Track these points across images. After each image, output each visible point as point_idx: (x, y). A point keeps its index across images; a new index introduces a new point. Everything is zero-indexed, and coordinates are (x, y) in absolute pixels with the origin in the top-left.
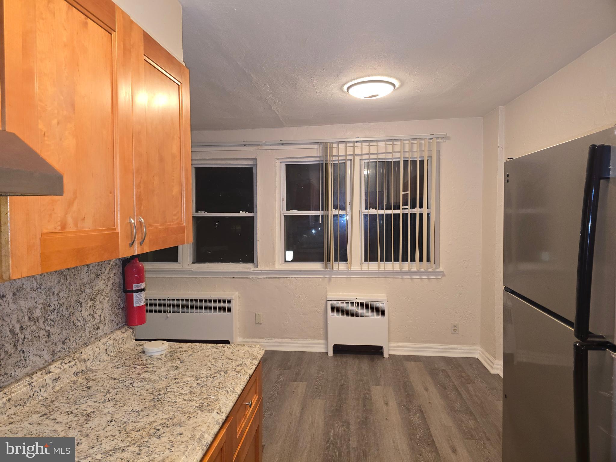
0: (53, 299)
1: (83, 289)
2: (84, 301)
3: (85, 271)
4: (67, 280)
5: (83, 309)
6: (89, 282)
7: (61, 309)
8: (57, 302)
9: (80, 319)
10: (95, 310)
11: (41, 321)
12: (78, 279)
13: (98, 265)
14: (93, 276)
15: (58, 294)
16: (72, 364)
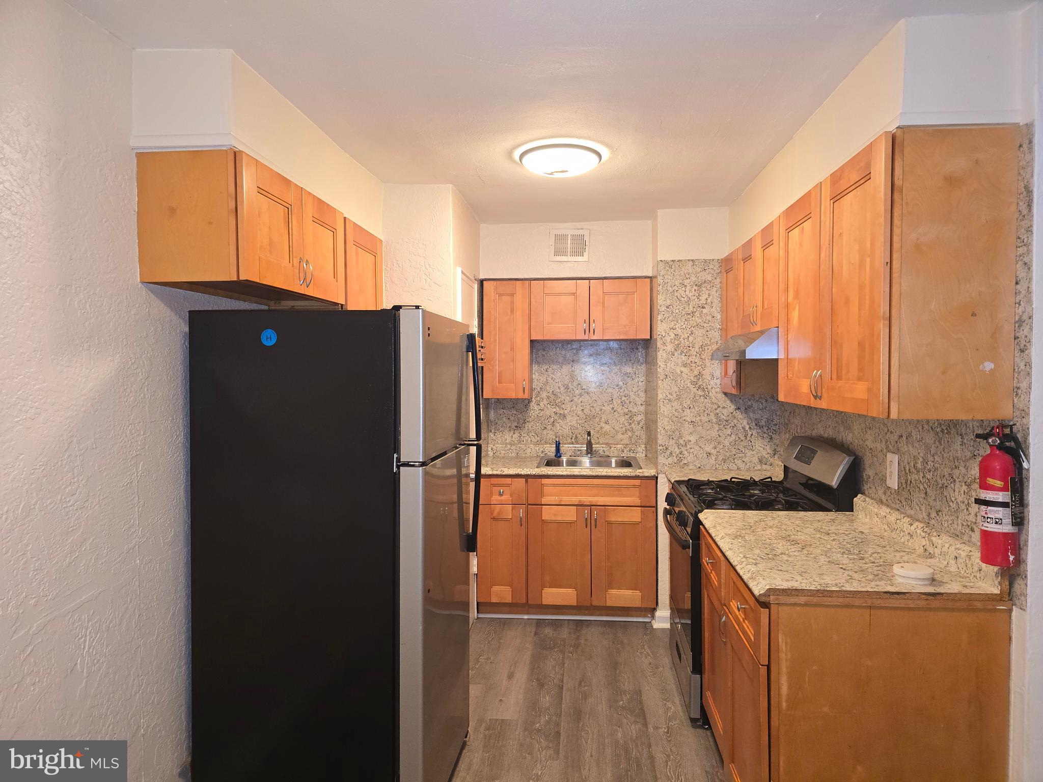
0: (931, 459)
1: (957, 464)
2: (956, 479)
4: (941, 445)
5: (957, 490)
6: (964, 459)
7: (936, 474)
8: (932, 464)
11: (922, 475)
12: (952, 449)
14: (969, 454)
15: (933, 456)
16: (923, 534)
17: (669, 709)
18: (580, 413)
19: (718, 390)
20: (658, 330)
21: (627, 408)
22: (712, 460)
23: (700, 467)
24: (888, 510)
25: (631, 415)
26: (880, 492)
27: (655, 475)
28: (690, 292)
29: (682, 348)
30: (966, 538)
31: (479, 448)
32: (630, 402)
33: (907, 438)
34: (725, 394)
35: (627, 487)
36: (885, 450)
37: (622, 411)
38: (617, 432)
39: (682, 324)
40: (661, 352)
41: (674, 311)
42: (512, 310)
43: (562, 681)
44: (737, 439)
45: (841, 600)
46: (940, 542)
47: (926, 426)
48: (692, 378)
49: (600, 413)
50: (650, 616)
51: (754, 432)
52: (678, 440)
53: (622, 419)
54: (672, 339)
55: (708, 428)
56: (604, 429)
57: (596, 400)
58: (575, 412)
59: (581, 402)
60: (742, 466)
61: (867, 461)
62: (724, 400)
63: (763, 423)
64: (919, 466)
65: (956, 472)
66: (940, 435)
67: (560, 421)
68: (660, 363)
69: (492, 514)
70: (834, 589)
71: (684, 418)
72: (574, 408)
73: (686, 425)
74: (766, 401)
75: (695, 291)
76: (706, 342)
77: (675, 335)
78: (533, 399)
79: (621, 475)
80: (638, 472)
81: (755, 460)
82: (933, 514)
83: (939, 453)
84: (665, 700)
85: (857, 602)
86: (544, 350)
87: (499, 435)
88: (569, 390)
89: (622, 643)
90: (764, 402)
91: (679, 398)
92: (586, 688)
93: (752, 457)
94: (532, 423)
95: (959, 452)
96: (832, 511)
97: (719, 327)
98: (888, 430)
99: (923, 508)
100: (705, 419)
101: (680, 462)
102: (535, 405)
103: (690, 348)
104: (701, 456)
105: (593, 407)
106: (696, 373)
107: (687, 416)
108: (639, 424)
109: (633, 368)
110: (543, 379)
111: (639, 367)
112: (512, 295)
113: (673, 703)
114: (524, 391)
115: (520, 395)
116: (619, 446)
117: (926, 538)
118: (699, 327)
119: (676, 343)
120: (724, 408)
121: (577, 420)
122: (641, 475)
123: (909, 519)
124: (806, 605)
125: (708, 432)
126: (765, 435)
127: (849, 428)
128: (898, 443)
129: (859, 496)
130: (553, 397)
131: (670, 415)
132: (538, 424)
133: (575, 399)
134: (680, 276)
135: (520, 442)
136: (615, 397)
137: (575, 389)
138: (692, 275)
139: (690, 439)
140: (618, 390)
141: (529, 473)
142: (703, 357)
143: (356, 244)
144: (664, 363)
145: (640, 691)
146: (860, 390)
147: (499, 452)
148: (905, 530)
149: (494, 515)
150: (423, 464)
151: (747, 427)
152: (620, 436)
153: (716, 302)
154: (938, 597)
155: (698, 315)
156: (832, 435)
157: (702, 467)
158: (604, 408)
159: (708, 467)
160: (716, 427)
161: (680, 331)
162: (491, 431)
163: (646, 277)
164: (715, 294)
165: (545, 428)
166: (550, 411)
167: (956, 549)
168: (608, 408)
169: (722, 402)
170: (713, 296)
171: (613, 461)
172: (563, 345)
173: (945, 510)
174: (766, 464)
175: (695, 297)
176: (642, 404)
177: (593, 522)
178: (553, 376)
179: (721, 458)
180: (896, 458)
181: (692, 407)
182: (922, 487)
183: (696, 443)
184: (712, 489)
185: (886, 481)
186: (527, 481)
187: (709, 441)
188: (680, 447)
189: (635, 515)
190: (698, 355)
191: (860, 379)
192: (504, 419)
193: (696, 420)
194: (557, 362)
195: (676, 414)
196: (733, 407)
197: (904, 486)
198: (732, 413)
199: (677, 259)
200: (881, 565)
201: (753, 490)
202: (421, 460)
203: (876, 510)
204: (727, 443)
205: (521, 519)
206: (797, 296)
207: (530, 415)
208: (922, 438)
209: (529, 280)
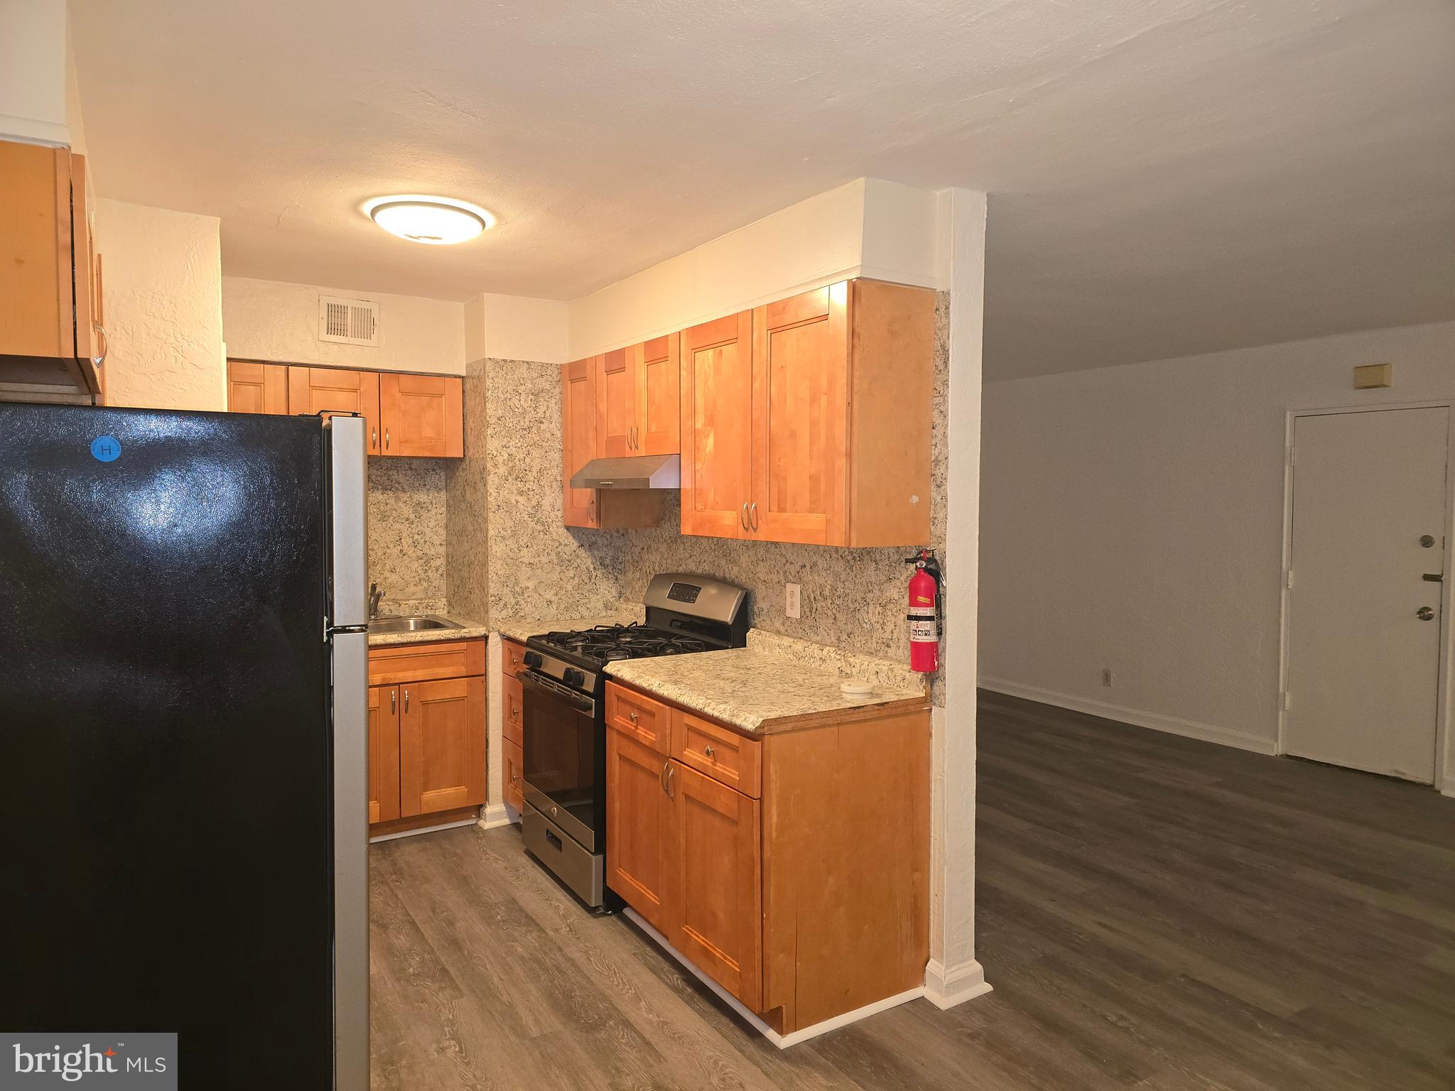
0: (840, 585)
1: (870, 588)
2: (871, 602)
3: (873, 569)
4: (853, 572)
5: (871, 612)
6: (878, 583)
7: (846, 599)
8: (843, 590)
9: (866, 621)
10: (885, 621)
11: (830, 601)
12: (865, 574)
13: (890, 566)
14: (883, 578)
15: (844, 582)
16: (838, 657)
17: (557, 908)
19: (559, 524)
20: (488, 447)
21: (422, 550)
22: (553, 610)
23: (539, 619)
24: (791, 640)
25: (426, 560)
26: (778, 624)
27: (484, 635)
28: (525, 402)
29: (517, 471)
30: (881, 654)
32: (425, 542)
33: (811, 568)
34: (568, 528)
35: (450, 653)
36: (783, 581)
37: (414, 555)
38: (407, 584)
39: (517, 441)
40: (491, 476)
41: (507, 425)
43: (409, 915)
44: (581, 582)
45: (818, 721)
46: (858, 661)
47: (834, 555)
48: (530, 509)
49: (383, 557)
50: (474, 816)
51: (599, 573)
52: (513, 587)
53: (415, 565)
54: (504, 460)
55: (549, 570)
56: (390, 580)
57: (377, 541)
60: (586, 613)
61: (760, 592)
62: (565, 535)
63: (608, 561)
64: (827, 593)
65: (870, 596)
66: (852, 562)
68: (491, 489)
70: (811, 711)
71: (521, 560)
73: (523, 568)
74: (611, 536)
75: (531, 400)
76: (545, 465)
77: (509, 455)
79: (442, 638)
80: (463, 633)
81: (600, 605)
82: (844, 637)
83: (850, 579)
84: (548, 900)
85: (830, 721)
89: (456, 855)
90: (608, 537)
91: (514, 534)
92: (445, 914)
93: (596, 602)
95: (873, 577)
96: (728, 648)
97: (561, 447)
98: (787, 561)
99: (832, 633)
100: (544, 559)
101: (517, 616)
103: (527, 472)
104: (540, 605)
106: (534, 503)
107: (524, 557)
108: (437, 570)
109: (428, 496)
111: (437, 495)
112: (258, 384)
113: (558, 900)
116: (411, 602)
117: (843, 660)
118: (537, 446)
119: (510, 465)
120: (566, 545)
122: (468, 636)
123: (818, 645)
124: (794, 730)
125: (549, 576)
126: (610, 576)
127: (734, 562)
128: (800, 573)
129: (752, 630)
131: (504, 556)
134: (513, 380)
136: (404, 535)
138: (528, 381)
139: (528, 585)
140: (408, 525)
142: (542, 483)
144: (496, 491)
145: (513, 899)
146: (815, 521)
148: (816, 656)
150: (363, 628)
151: (592, 567)
152: (412, 589)
153: (556, 417)
154: (886, 705)
155: (536, 432)
156: (709, 570)
157: (541, 618)
158: (388, 551)
159: (548, 619)
160: (558, 568)
161: (514, 449)
163: (456, 377)
164: (554, 406)
167: (876, 665)
168: (396, 551)
169: (563, 538)
170: (550, 407)
171: (412, 622)
173: (857, 632)
174: (611, 609)
175: (531, 409)
176: (441, 544)
177: (403, 706)
179: (562, 606)
180: (797, 588)
181: (529, 544)
182: (830, 613)
183: (535, 589)
184: (582, 641)
185: (785, 611)
187: (550, 586)
188: (516, 595)
189: (460, 689)
190: (536, 480)
191: (811, 511)
193: (534, 561)
195: (512, 555)
196: (576, 544)
197: (809, 614)
198: (575, 551)
199: (508, 358)
200: (821, 689)
201: (623, 638)
202: (361, 624)
203: (778, 641)
204: (570, 588)
206: (711, 421)
208: (830, 567)
209: (288, 365)
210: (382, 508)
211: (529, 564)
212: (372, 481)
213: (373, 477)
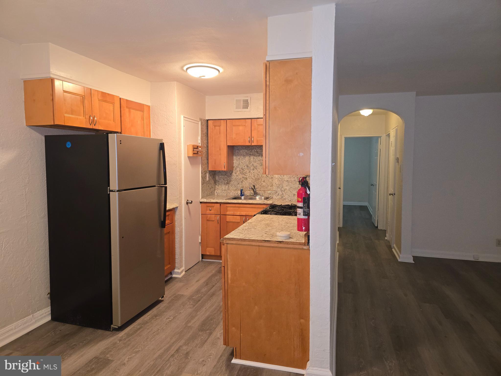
18: (253, 177)
27: (272, 203)
31: (166, 188)
38: (268, 186)
42: (220, 133)
45: (247, 242)
49: (261, 177)
52: (281, 188)
53: (271, 180)
55: (294, 183)
56: (263, 185)
57: (260, 172)
58: (251, 177)
59: (254, 173)
67: (245, 181)
69: (207, 218)
71: (284, 179)
72: (251, 175)
73: (285, 182)
78: (234, 171)
85: (254, 244)
86: (238, 150)
87: (220, 186)
88: (248, 168)
94: (233, 181)
100: (293, 179)
101: (282, 198)
102: (235, 174)
104: (291, 196)
105: (258, 175)
107: (285, 178)
110: (238, 163)
112: (220, 126)
114: (225, 168)
115: (223, 169)
116: (269, 192)
121: (252, 180)
122: (266, 203)
124: (237, 244)
125: (294, 185)
130: (242, 170)
132: (236, 182)
133: (251, 171)
135: (228, 189)
137: (251, 167)
139: (287, 188)
141: (221, 202)
143: (127, 107)
147: (219, 194)
149: (207, 219)
150: (118, 191)
152: (270, 188)
157: (291, 200)
158: (263, 175)
162: (217, 185)
165: (239, 184)
166: (241, 176)
171: (263, 197)
172: (246, 148)
178: (242, 162)
183: (289, 190)
186: (220, 205)
188: (282, 191)
192: (222, 180)
193: (289, 180)
194: (244, 156)
202: (117, 190)
205: (218, 221)
207: (233, 178)
209: (226, 120)
210: (261, 162)
211: (287, 181)
212: (259, 153)
213: (259, 152)
